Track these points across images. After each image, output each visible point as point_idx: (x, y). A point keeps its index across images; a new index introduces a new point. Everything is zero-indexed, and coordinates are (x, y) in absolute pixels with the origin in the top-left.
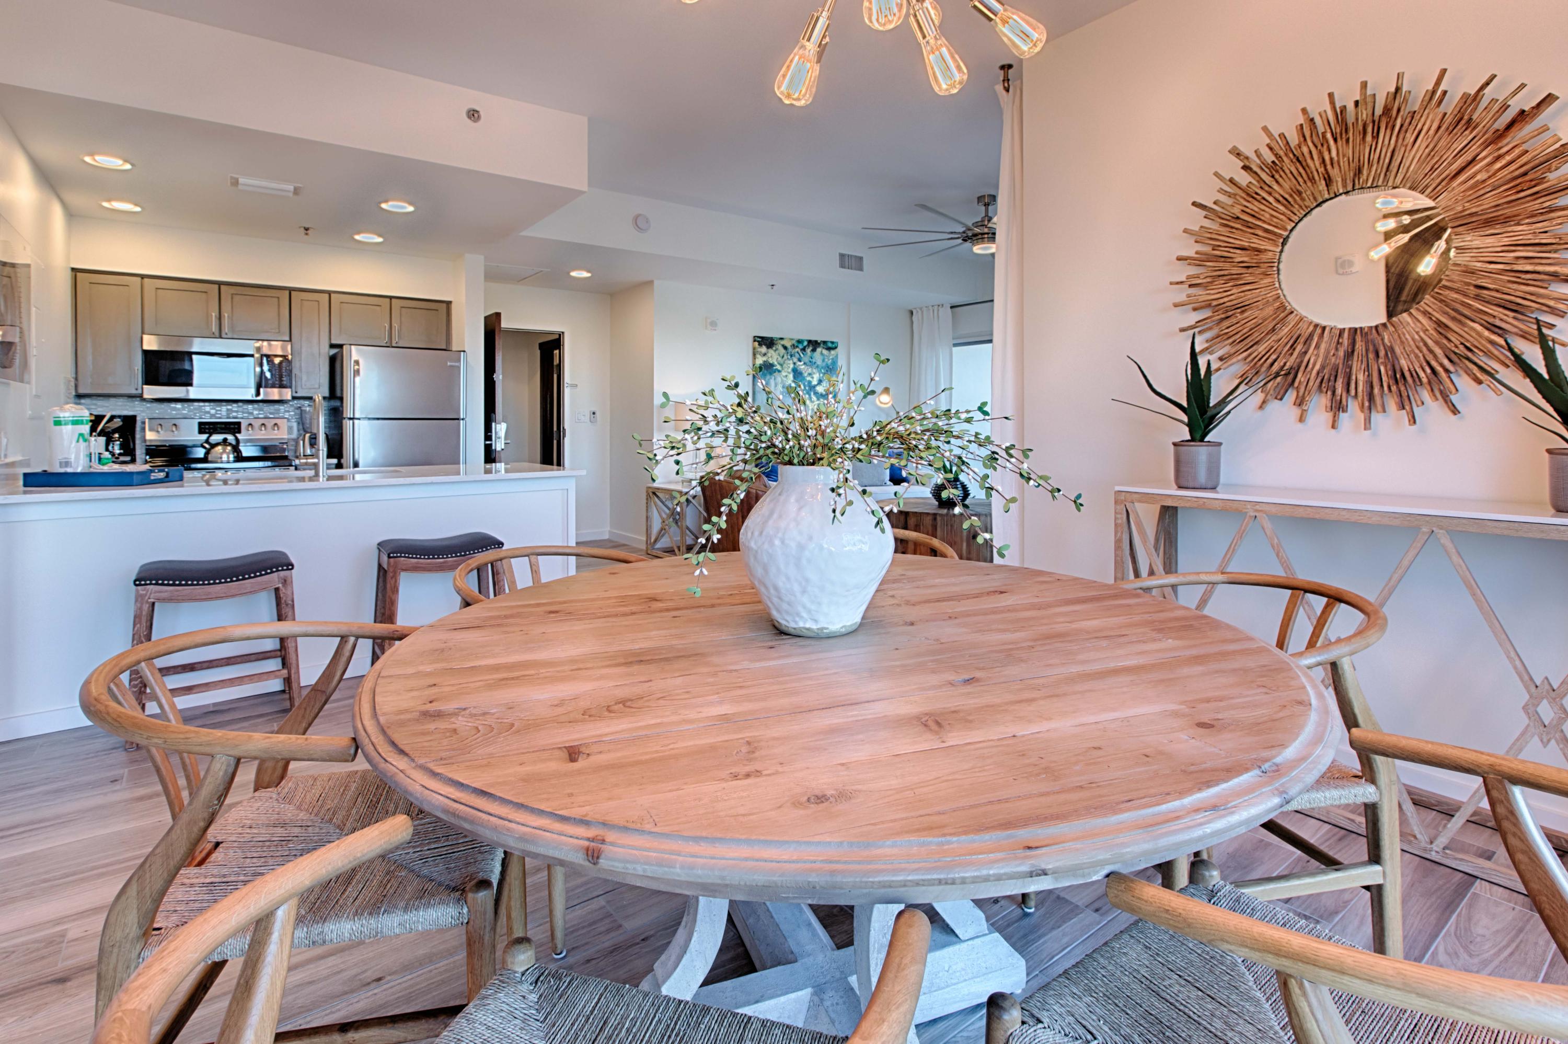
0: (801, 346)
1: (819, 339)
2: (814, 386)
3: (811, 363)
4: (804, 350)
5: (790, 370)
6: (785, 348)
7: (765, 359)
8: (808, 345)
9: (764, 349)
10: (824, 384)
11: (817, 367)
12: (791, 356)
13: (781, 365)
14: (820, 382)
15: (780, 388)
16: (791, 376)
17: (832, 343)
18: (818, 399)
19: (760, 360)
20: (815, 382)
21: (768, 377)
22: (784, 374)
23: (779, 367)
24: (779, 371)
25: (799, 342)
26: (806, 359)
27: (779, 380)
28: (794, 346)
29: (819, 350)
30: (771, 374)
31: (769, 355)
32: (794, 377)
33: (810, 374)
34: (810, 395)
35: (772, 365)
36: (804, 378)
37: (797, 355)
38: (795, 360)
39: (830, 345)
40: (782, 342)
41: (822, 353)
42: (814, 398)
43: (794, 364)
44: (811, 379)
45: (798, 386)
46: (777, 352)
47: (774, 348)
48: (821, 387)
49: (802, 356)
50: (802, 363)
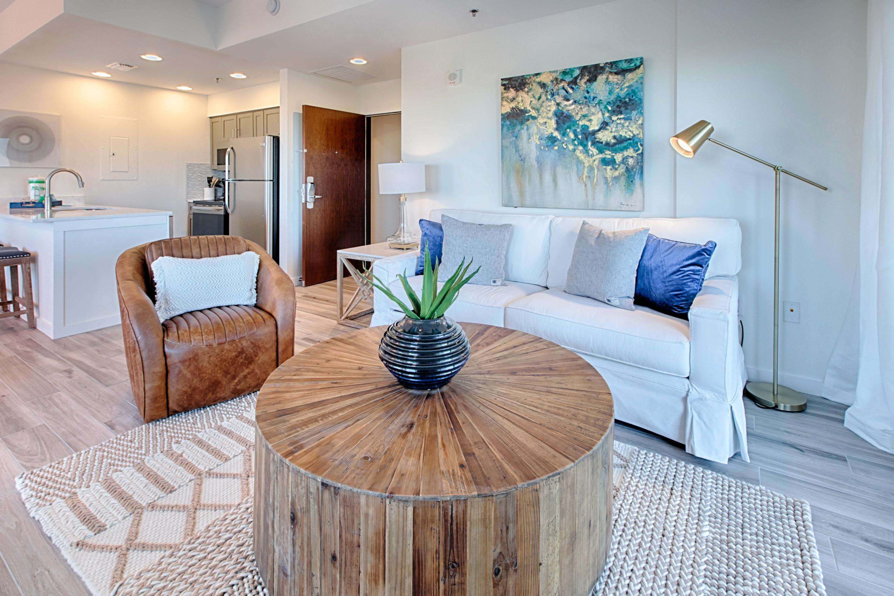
0: (568, 79)
1: (601, 61)
2: (594, 133)
3: (588, 100)
4: (574, 82)
5: (550, 115)
6: (543, 85)
7: (513, 105)
8: (582, 75)
9: (512, 93)
10: (612, 127)
11: (600, 102)
12: (553, 95)
13: (538, 110)
14: (604, 125)
15: (535, 140)
16: (553, 123)
17: (630, 61)
18: (601, 152)
19: (507, 108)
20: (594, 126)
21: (518, 127)
22: (541, 120)
23: (533, 113)
24: (534, 118)
25: (565, 73)
26: (578, 95)
27: (534, 129)
28: (556, 81)
29: (601, 78)
30: (522, 123)
31: (520, 99)
32: (557, 123)
33: (584, 116)
34: (585, 146)
35: (524, 112)
36: (575, 123)
37: (563, 92)
38: (559, 99)
39: (625, 66)
40: (538, 79)
41: (607, 82)
42: (593, 150)
43: (558, 104)
44: (587, 123)
45: (564, 134)
46: (530, 94)
47: (526, 89)
48: (606, 132)
49: (570, 91)
50: (571, 102)
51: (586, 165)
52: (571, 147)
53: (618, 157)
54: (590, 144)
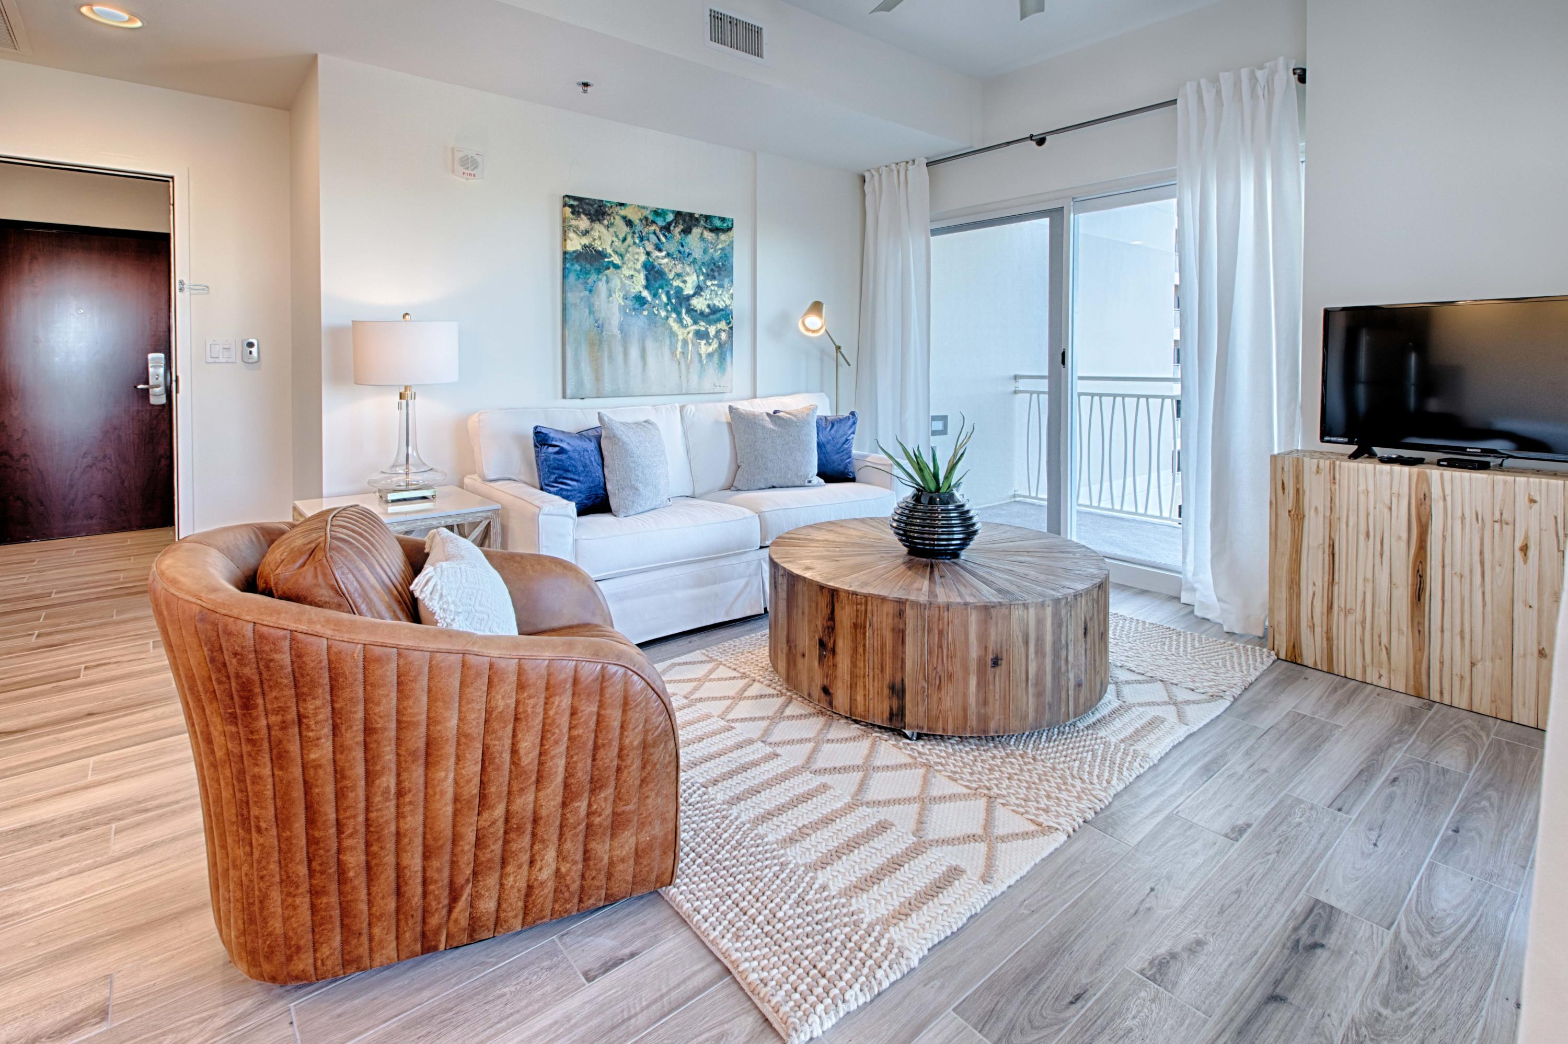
0: (661, 222)
1: (697, 212)
2: (689, 298)
3: (682, 255)
4: (667, 228)
5: (639, 266)
6: (629, 223)
7: (586, 241)
8: (676, 221)
9: (583, 223)
10: (706, 294)
11: (694, 261)
12: (642, 239)
13: (622, 256)
14: (699, 290)
15: (618, 298)
16: (641, 278)
17: (723, 220)
18: (695, 322)
19: (575, 244)
20: (689, 290)
21: (594, 277)
22: (626, 271)
23: (616, 259)
24: (617, 267)
25: (656, 213)
26: (672, 247)
27: (616, 283)
28: (646, 221)
29: (696, 231)
30: (599, 271)
31: (596, 234)
32: (647, 278)
33: (678, 275)
34: (679, 314)
35: (601, 255)
36: (668, 282)
37: (653, 238)
38: (650, 247)
39: (718, 223)
40: (623, 212)
41: (702, 238)
42: (687, 320)
43: (648, 254)
44: (681, 285)
45: (655, 295)
46: (611, 230)
47: (606, 222)
48: (701, 299)
49: (663, 239)
50: (664, 253)
51: (680, 337)
52: (663, 314)
53: (712, 330)
54: (684, 311)
